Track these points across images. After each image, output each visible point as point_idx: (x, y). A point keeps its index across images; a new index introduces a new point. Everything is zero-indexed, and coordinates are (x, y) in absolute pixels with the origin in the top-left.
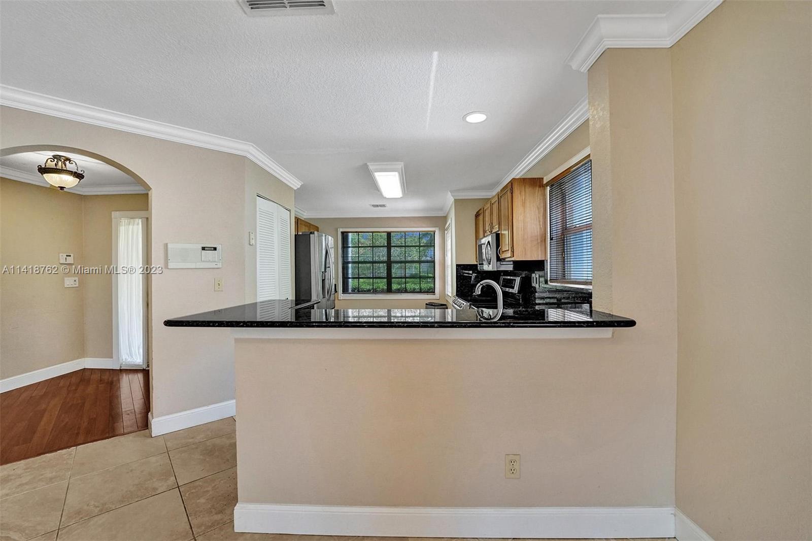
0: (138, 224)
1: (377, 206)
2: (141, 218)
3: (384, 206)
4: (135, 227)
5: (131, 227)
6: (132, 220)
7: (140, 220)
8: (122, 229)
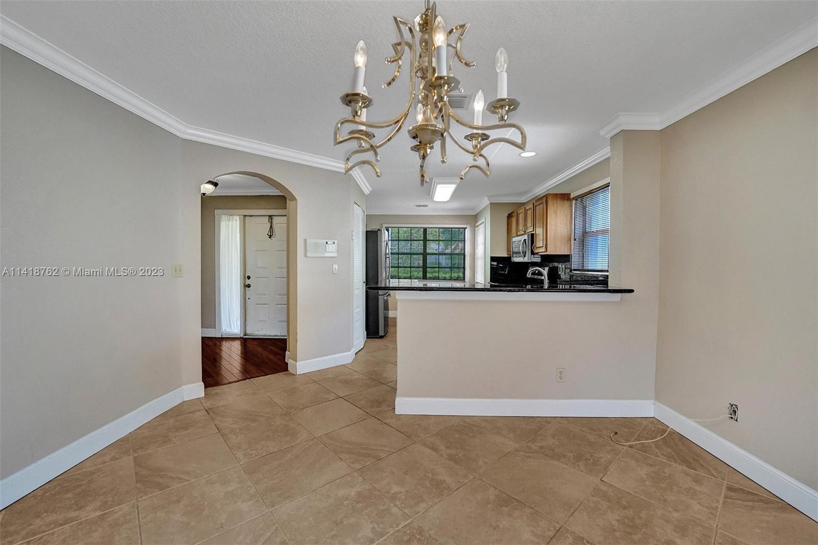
1: (421, 206)
2: (239, 215)
3: (426, 206)
4: (234, 222)
5: (230, 222)
6: (231, 217)
7: (238, 217)
8: (224, 224)
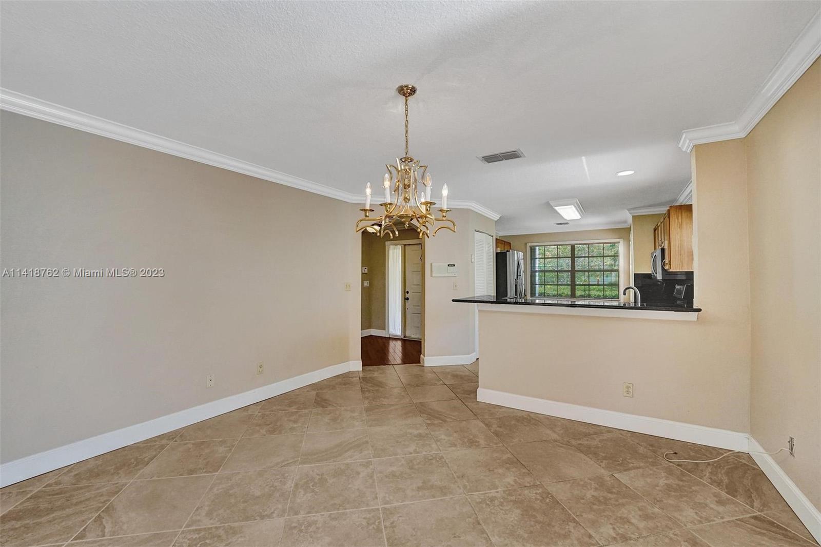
0: (399, 249)
2: (401, 245)
4: (398, 250)
5: (395, 250)
6: (395, 246)
7: (400, 246)
8: (391, 252)
